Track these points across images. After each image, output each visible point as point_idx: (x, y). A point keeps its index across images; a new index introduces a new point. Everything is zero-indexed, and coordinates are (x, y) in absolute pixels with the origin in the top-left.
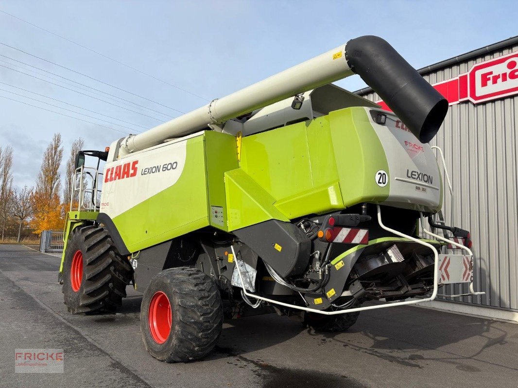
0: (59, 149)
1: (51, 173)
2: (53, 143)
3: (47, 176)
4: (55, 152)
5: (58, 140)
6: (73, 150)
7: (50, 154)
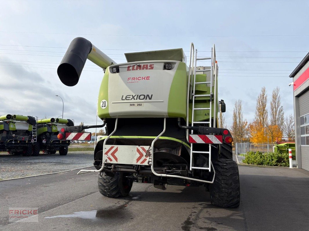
0: (265, 96)
1: (262, 110)
2: (261, 93)
3: (259, 112)
4: (263, 98)
5: (264, 91)
6: (273, 95)
7: (260, 99)
